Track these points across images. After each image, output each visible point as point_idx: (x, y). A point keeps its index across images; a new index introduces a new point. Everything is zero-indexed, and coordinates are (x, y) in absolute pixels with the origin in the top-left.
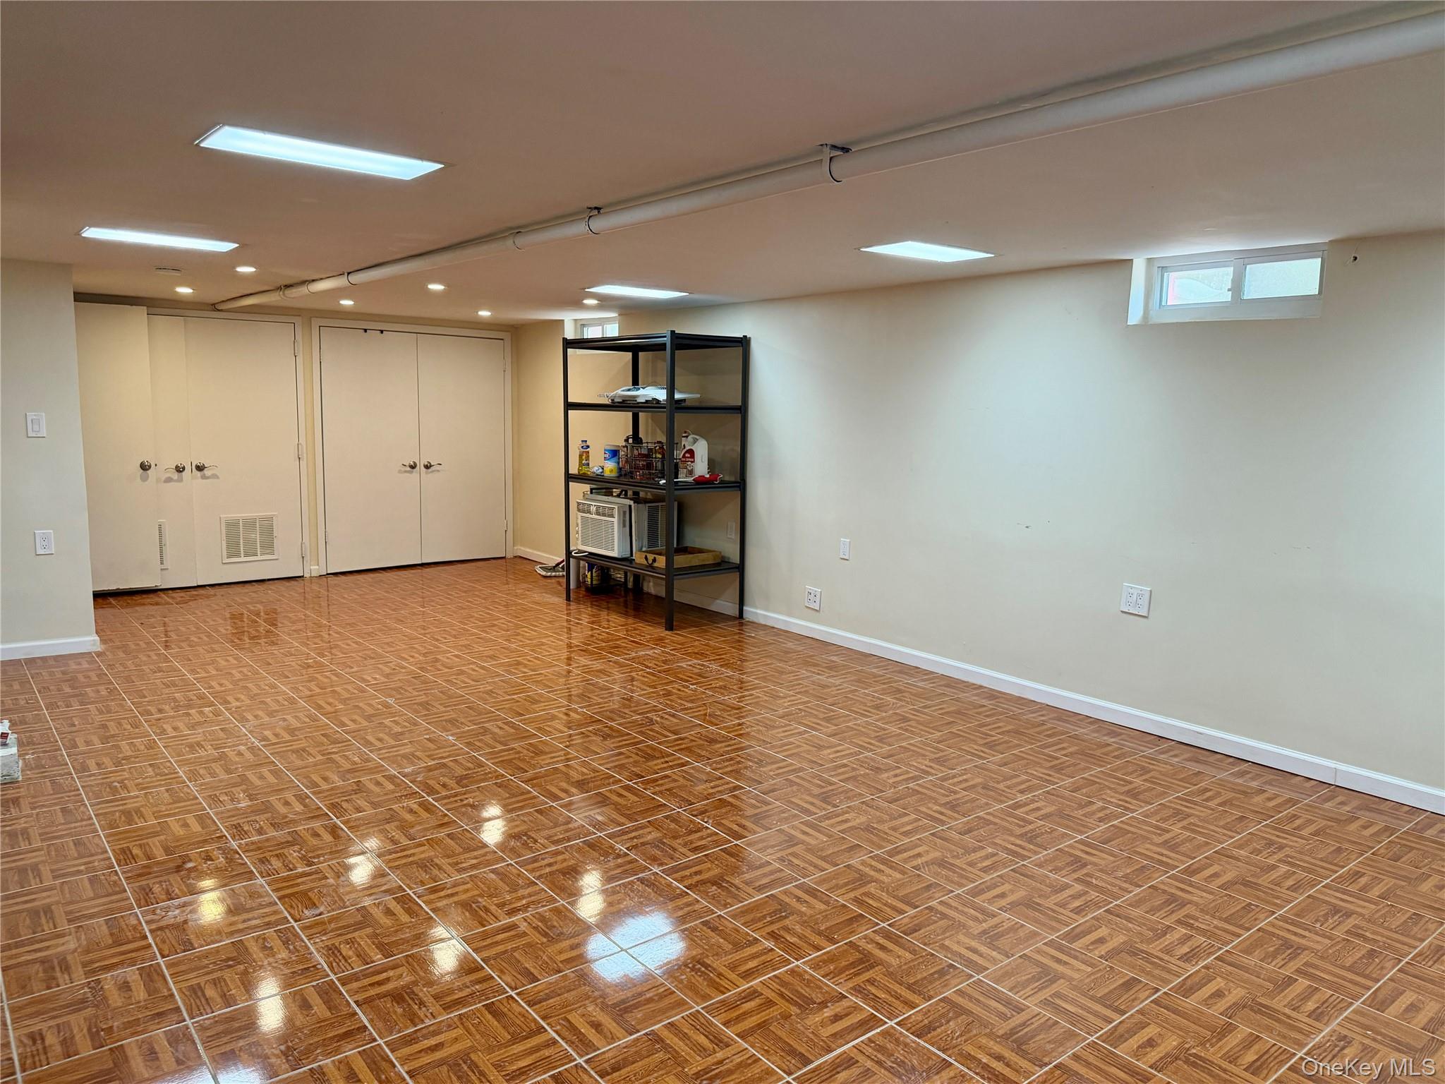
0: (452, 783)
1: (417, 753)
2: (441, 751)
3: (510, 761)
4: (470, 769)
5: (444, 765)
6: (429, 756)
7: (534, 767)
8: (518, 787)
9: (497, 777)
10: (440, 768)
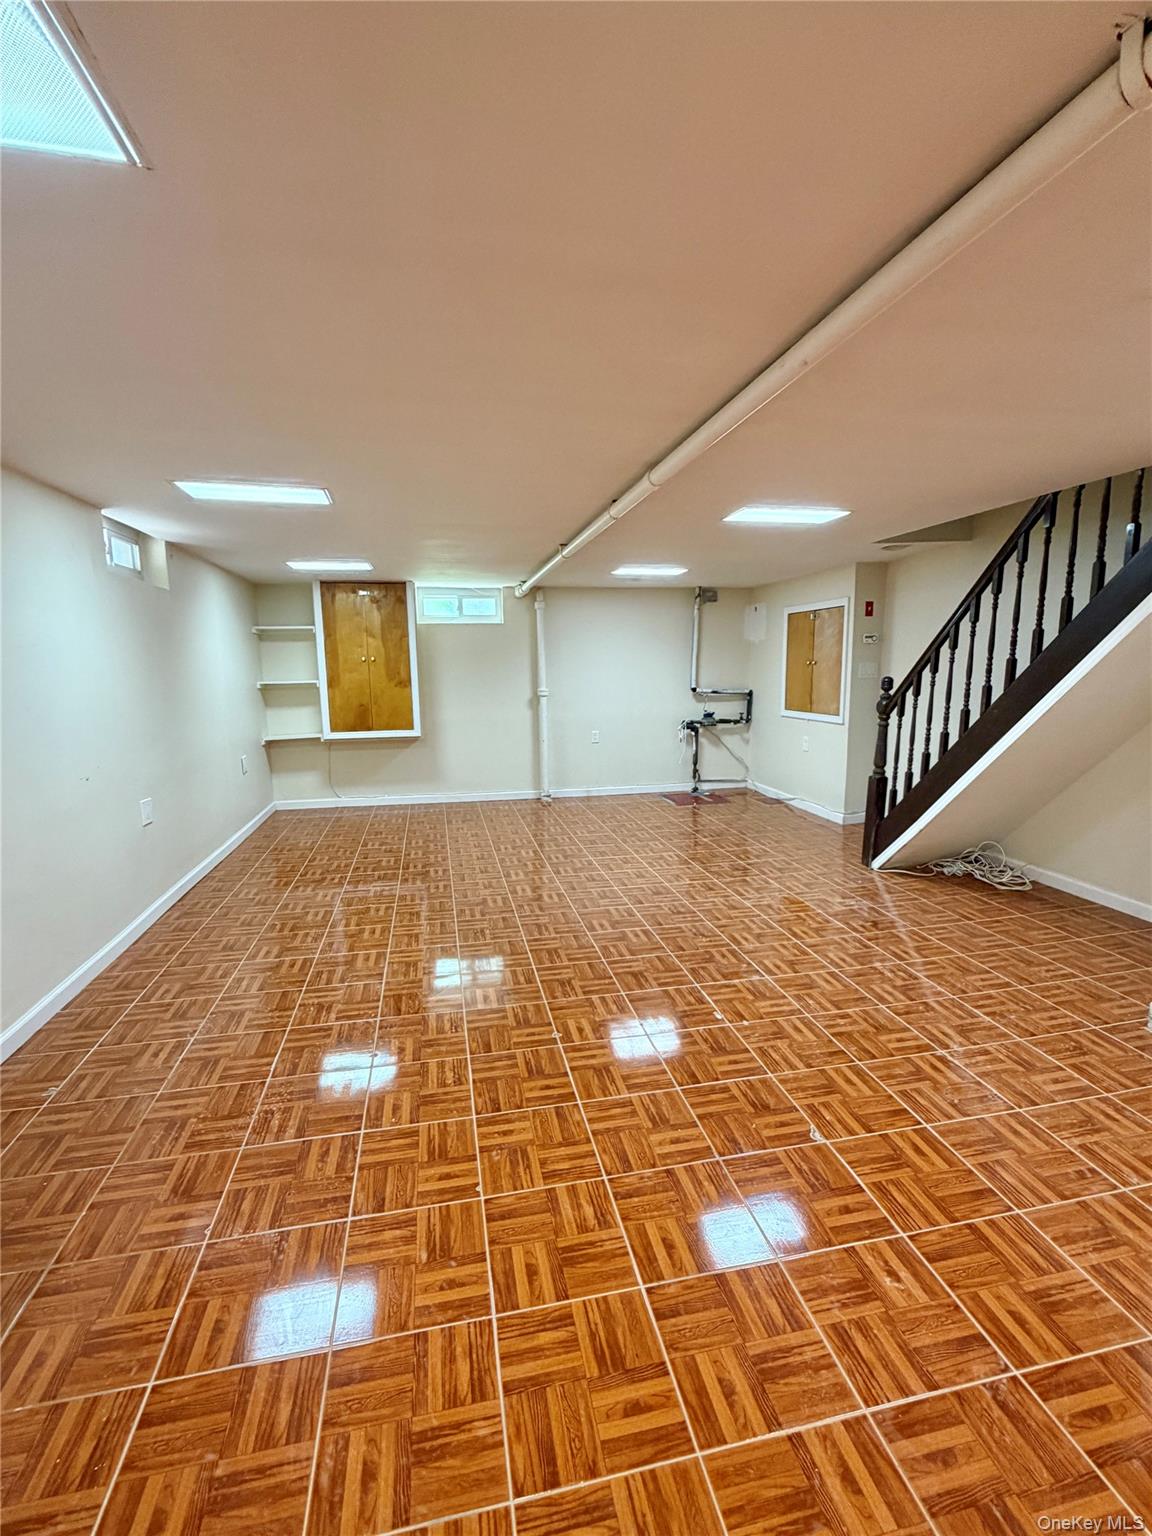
0: (718, 957)
1: (751, 997)
2: (727, 997)
3: (666, 971)
4: (703, 968)
5: (725, 977)
6: (739, 991)
7: (650, 961)
8: (668, 945)
9: (682, 956)
10: (728, 974)
